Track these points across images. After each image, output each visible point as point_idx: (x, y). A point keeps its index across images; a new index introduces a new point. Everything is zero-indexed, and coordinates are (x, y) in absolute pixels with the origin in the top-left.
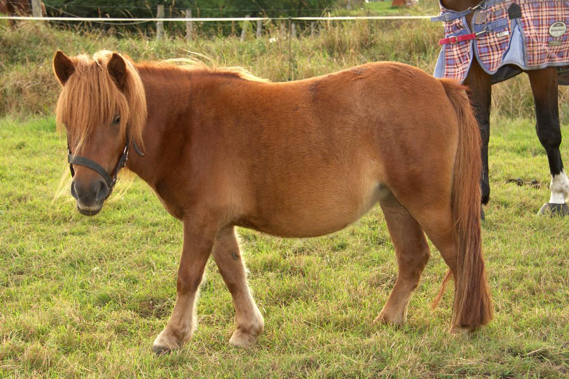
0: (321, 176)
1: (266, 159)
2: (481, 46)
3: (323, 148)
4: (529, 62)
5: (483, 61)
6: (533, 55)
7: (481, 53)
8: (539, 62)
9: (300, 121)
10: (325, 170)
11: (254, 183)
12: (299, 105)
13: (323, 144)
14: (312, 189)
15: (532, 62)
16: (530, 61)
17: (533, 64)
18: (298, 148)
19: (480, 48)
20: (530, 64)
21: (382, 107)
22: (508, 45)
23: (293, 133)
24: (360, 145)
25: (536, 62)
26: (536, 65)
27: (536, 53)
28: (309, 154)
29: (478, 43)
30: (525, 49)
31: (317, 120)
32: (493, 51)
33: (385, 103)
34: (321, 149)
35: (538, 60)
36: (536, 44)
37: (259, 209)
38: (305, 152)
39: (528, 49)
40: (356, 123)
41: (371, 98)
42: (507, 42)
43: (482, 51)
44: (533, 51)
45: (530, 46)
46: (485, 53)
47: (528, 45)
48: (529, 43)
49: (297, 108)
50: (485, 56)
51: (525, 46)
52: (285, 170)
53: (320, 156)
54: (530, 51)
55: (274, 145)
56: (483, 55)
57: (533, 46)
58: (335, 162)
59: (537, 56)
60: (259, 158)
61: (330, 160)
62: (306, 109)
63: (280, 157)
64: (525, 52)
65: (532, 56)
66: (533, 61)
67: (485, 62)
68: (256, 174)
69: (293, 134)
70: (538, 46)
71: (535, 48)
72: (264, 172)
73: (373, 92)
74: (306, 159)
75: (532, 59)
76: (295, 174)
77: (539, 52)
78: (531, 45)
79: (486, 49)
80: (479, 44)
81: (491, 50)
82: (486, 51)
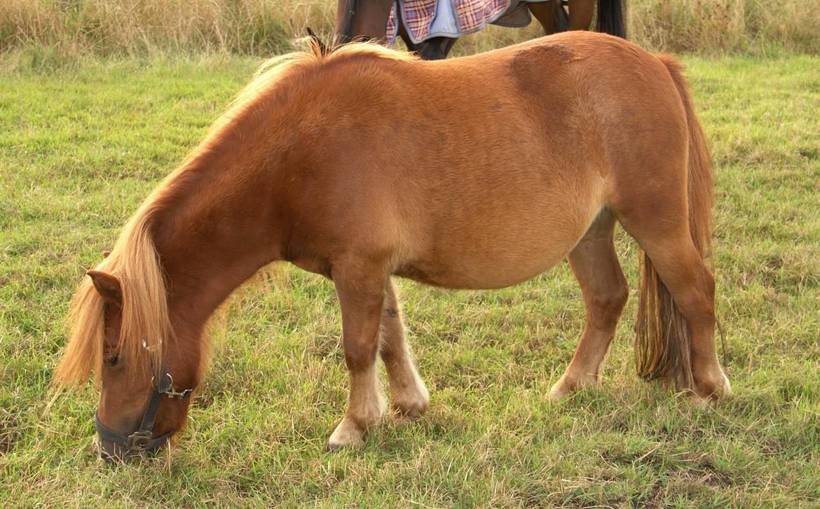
0: (540, 204)
1: (454, 182)
2: (409, 9)
3: (543, 164)
4: (463, 27)
5: (411, 28)
6: (466, 17)
7: (408, 19)
8: (476, 23)
9: (506, 125)
10: (545, 195)
11: (432, 214)
12: (500, 100)
13: (541, 157)
14: (525, 224)
15: (467, 26)
16: (464, 25)
17: (469, 27)
18: (506, 164)
19: (407, 12)
20: (465, 28)
21: (614, 102)
22: (435, 11)
23: (498, 143)
24: (588, 158)
25: (471, 24)
26: (473, 28)
27: (468, 14)
28: (522, 172)
29: (405, 6)
30: (456, 13)
31: (530, 122)
32: (421, 17)
33: (617, 97)
34: (539, 165)
35: (474, 22)
36: (468, 4)
37: (436, 251)
38: (517, 170)
39: (460, 12)
40: (579, 128)
41: (597, 90)
42: (433, 6)
43: (410, 16)
44: (465, 13)
45: (460, 8)
46: (412, 18)
47: (458, 8)
48: (460, 5)
49: (498, 106)
50: (413, 22)
51: (455, 10)
52: (486, 198)
53: (538, 176)
54: (462, 14)
55: (467, 161)
56: (410, 21)
57: (464, 7)
58: (559, 183)
59: (471, 17)
60: (441, 179)
61: (552, 181)
62: (511, 106)
63: (478, 179)
64: (456, 16)
65: (465, 19)
66: (468, 24)
67: (412, 30)
68: (436, 202)
69: (498, 145)
70: (469, 6)
71: (467, 9)
72: (450, 200)
73: (600, 81)
74: (518, 180)
75: (466, 22)
76: (502, 203)
77: (472, 12)
78: (462, 6)
79: (414, 13)
80: (406, 8)
81: (419, 15)
82: (414, 16)
